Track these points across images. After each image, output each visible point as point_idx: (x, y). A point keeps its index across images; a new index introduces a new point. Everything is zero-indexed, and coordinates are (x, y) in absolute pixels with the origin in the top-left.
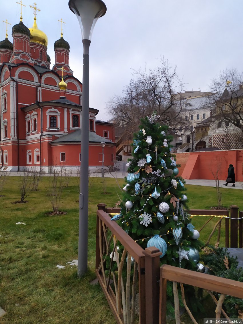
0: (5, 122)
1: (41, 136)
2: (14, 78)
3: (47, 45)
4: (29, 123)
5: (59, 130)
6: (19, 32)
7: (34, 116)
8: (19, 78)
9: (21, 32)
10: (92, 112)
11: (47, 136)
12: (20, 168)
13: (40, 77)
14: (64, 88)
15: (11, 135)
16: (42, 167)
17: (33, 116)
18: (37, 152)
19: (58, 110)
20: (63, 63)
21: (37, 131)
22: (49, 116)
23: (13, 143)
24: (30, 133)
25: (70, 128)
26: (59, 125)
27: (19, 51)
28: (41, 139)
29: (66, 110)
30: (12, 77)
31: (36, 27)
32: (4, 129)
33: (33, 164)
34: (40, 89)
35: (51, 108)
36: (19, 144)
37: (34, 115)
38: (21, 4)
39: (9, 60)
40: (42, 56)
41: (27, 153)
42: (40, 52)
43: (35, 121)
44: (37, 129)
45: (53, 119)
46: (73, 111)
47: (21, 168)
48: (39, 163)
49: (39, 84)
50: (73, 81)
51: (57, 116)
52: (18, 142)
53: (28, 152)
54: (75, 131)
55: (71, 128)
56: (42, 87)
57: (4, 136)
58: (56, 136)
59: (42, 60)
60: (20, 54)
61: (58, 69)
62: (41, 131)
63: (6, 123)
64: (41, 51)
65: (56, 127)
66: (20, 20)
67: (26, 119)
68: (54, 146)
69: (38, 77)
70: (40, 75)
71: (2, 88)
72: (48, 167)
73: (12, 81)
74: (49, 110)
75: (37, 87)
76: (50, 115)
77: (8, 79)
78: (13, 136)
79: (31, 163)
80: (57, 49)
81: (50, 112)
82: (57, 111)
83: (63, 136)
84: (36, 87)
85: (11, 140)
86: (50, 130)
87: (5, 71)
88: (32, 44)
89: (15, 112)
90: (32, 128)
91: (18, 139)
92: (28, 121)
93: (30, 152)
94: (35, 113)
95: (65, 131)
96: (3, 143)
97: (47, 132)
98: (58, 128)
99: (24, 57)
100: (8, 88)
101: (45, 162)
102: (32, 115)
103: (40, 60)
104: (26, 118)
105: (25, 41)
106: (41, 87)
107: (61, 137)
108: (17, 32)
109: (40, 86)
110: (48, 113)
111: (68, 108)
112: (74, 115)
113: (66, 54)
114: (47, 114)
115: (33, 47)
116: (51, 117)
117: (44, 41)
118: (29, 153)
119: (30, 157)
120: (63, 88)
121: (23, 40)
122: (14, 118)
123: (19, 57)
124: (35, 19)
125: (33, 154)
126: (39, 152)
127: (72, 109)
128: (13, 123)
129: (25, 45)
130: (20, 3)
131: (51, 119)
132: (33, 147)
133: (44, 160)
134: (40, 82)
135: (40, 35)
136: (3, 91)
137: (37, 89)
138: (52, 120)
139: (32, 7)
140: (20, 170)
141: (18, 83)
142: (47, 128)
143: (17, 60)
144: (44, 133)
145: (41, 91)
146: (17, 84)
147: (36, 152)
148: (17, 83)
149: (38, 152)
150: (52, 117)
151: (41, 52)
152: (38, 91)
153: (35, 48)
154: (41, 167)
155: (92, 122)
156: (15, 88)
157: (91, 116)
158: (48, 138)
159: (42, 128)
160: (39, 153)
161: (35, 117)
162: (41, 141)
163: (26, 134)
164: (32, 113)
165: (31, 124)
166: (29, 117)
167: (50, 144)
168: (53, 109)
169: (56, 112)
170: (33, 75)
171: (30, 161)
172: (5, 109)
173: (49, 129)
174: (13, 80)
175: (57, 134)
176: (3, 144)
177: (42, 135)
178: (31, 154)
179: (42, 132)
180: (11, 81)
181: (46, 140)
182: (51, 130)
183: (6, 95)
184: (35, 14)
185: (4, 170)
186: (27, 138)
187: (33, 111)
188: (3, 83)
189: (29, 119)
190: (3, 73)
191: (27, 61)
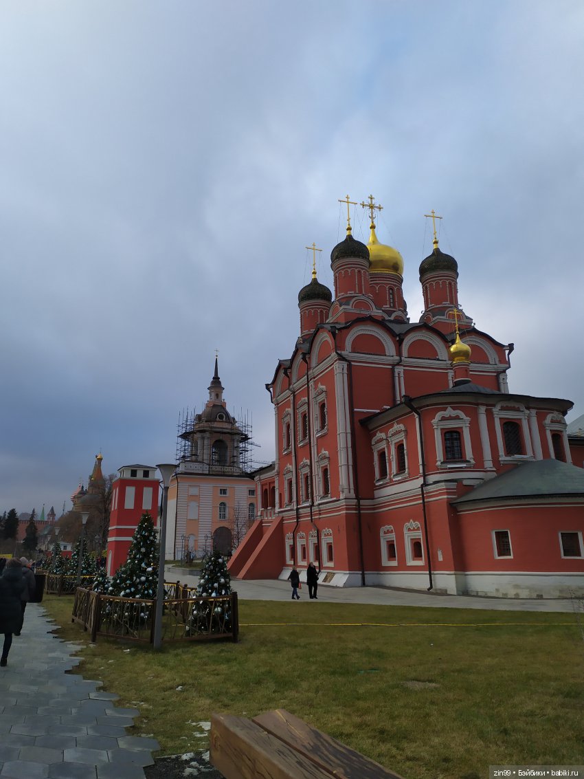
0: (325, 458)
1: (422, 486)
2: (343, 352)
3: (402, 272)
4: (382, 455)
5: (470, 468)
6: (347, 256)
7: (397, 436)
8: (354, 351)
9: (350, 256)
10: (553, 410)
11: (443, 486)
12: (365, 576)
13: (399, 344)
14: (464, 358)
15: (340, 489)
16: (433, 574)
17: (393, 435)
18: (412, 531)
19: (463, 411)
20: (447, 304)
21: (409, 474)
22: (442, 429)
23: (347, 509)
24: (387, 480)
25: (500, 459)
26: (469, 454)
27: (349, 294)
28: (423, 494)
29: (482, 409)
30: (339, 352)
31: (375, 242)
32: (321, 475)
33: (403, 567)
34: (399, 370)
35: (445, 410)
36: (362, 512)
37: (398, 432)
38: (348, 202)
39: (327, 318)
40: (393, 298)
41: (382, 534)
42: (389, 291)
43: (400, 447)
44: (409, 468)
45: (452, 438)
46: (503, 412)
47: (370, 577)
48: (421, 563)
49: (398, 358)
50: (476, 342)
51: (462, 428)
52: (358, 507)
53: (385, 533)
54: (516, 466)
55: (503, 458)
56: (404, 366)
57: (321, 493)
58: (465, 482)
59: (394, 307)
60: (351, 300)
61: (434, 319)
62: (421, 471)
63: (327, 460)
64: (391, 289)
65: (461, 458)
66: (347, 233)
67: (373, 447)
68: (466, 512)
69: (395, 342)
70: (398, 339)
71: (314, 382)
72: (454, 576)
73: (339, 359)
74: (439, 415)
75: (394, 366)
76: (442, 427)
77: (330, 357)
78: (346, 491)
79: (394, 563)
80: (428, 275)
81: (443, 419)
82: (462, 415)
83: (485, 483)
84: (390, 367)
85: (343, 503)
86: (446, 469)
87: (321, 340)
88: (374, 278)
89: (349, 430)
90: (393, 467)
91: (357, 498)
92: (378, 451)
93: (388, 532)
94: (398, 427)
95: (489, 469)
96: (320, 511)
97: (440, 473)
98: (469, 462)
99: (359, 304)
100: (328, 378)
101: (441, 558)
102: (390, 435)
103: (390, 307)
104: (373, 443)
105: (359, 272)
106: (402, 365)
107: (480, 486)
108: (343, 257)
109: (398, 364)
110: (438, 423)
111: (487, 405)
112: (505, 423)
113: (450, 284)
114: (435, 427)
115: (373, 284)
116: (445, 433)
117: (396, 267)
118: (386, 535)
119: (391, 546)
120: (461, 358)
121: (356, 270)
122: (347, 447)
123: (350, 307)
124: (373, 227)
125: (400, 537)
126: (418, 529)
127: (498, 407)
128: (343, 458)
129: (361, 278)
130: (346, 200)
131: (446, 440)
132: (399, 518)
133: (440, 553)
134: (399, 353)
135: (386, 255)
136: (315, 388)
137: (393, 370)
138: (449, 439)
139: (366, 205)
140: (366, 583)
141: (353, 363)
142: (439, 463)
143: (346, 314)
144: (431, 479)
145: (402, 375)
146: (350, 366)
147: (409, 530)
148: (349, 362)
149: (414, 530)
150: (448, 432)
151: (391, 291)
152: (396, 375)
153: (377, 284)
154: (430, 574)
155: (557, 437)
156: (346, 376)
157: (552, 421)
158: (447, 489)
159: (423, 465)
160: (419, 535)
161: (401, 437)
162: (423, 500)
163: (377, 484)
164: (391, 430)
165: (389, 456)
166: (381, 440)
167: (453, 507)
168: (450, 412)
169: (457, 418)
170: (382, 341)
171: (392, 555)
172: (323, 427)
173: (444, 466)
174: (341, 358)
175: (469, 477)
176: (320, 514)
177: (425, 484)
178: (392, 536)
179: (425, 476)
180: (335, 361)
181: (439, 494)
182: (450, 468)
183: (323, 396)
184: (372, 218)
185: (325, 580)
186: (377, 493)
187: (393, 424)
188: (315, 370)
189: (383, 445)
190: (317, 347)
191: (367, 313)
